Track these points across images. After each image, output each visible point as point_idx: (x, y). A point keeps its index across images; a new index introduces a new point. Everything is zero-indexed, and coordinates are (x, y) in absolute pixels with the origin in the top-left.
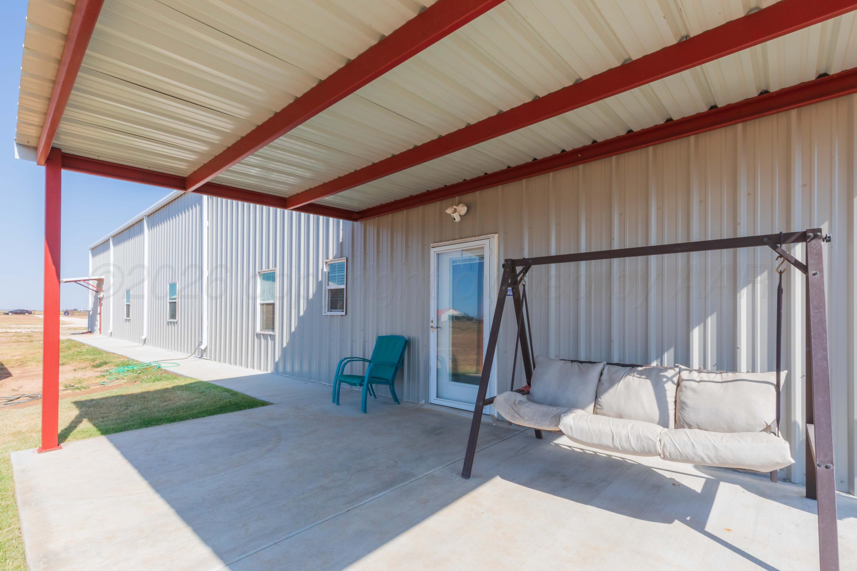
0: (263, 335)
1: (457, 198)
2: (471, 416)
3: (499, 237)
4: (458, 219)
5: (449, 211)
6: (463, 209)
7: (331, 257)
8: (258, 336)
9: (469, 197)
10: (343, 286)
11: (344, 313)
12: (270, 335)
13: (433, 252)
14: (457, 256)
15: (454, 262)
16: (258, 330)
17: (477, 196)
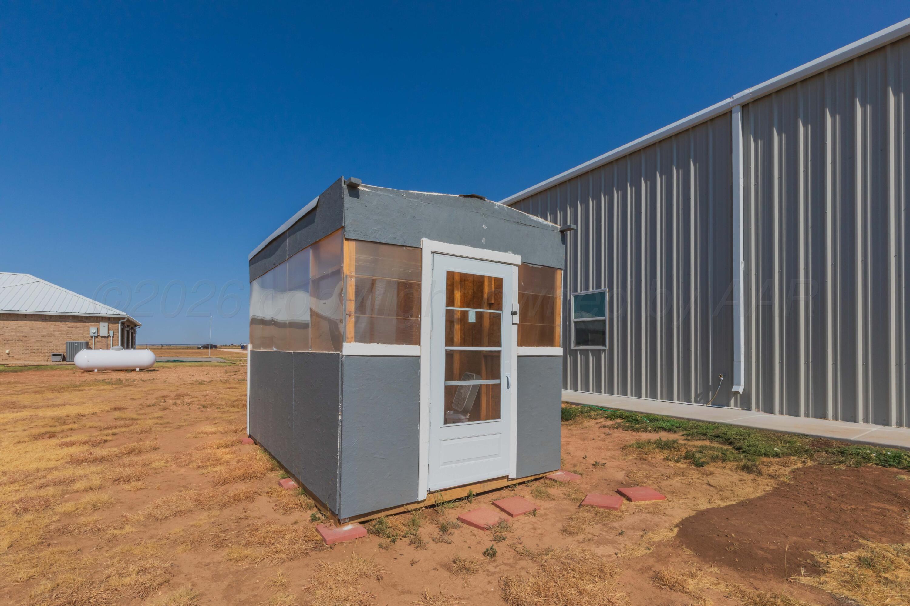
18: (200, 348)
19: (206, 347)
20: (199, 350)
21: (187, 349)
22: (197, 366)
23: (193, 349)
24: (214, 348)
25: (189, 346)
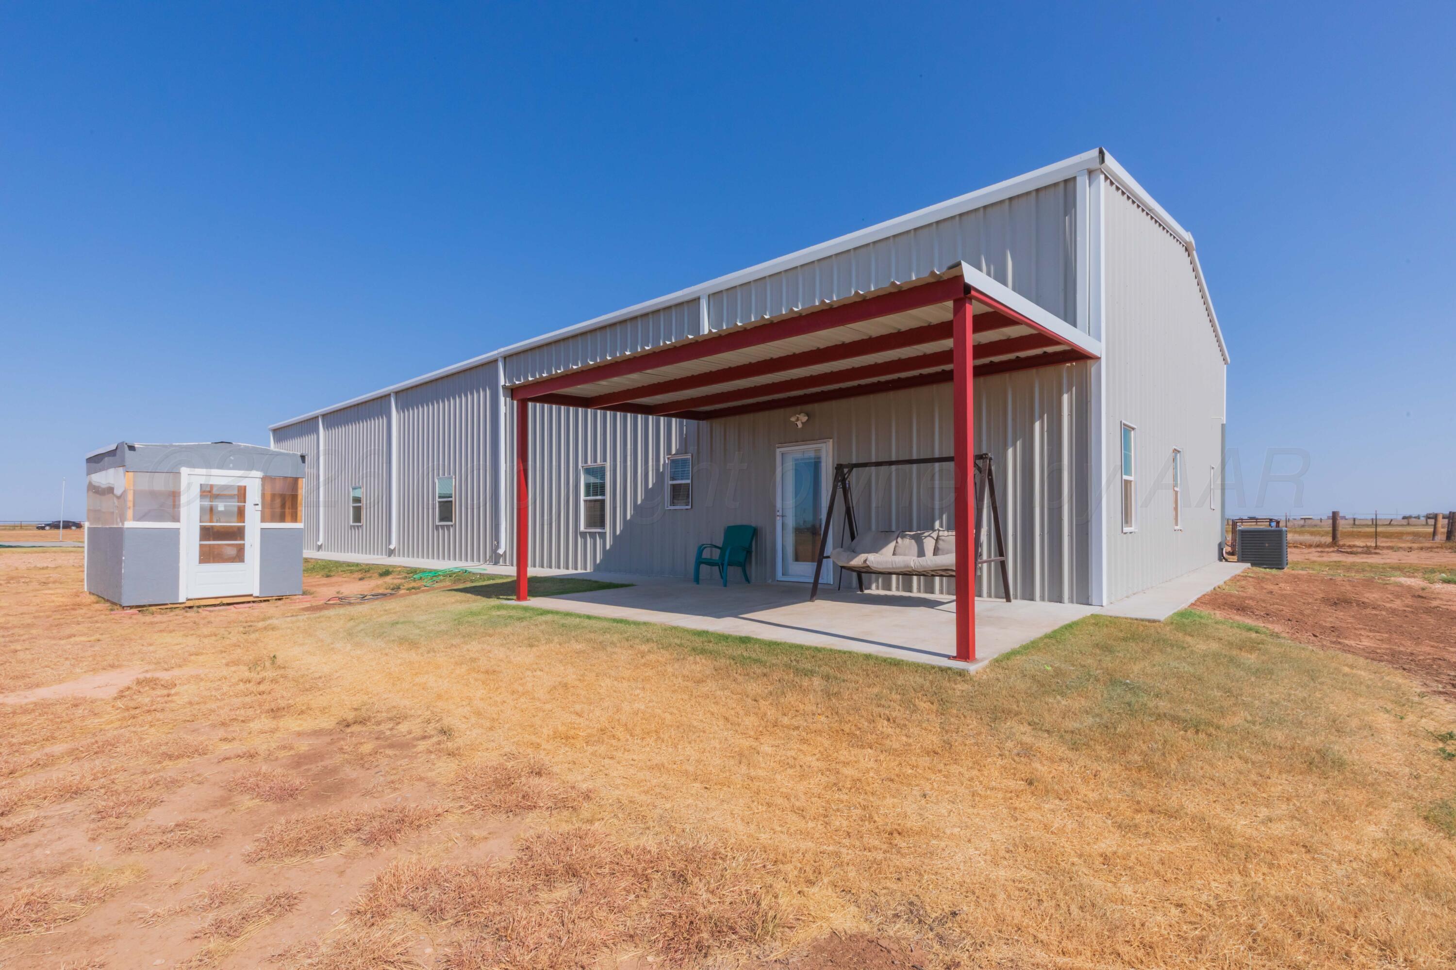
0: (590, 533)
1: (799, 408)
2: (811, 586)
3: (833, 442)
4: (800, 425)
5: (793, 419)
6: (804, 418)
7: (674, 452)
8: (583, 535)
9: (809, 407)
10: (689, 481)
11: (689, 507)
12: (599, 533)
13: (778, 451)
14: (799, 456)
15: (796, 460)
16: (582, 528)
17: (816, 407)
18: (43, 528)
19: (55, 526)
20: (41, 532)
21: (14, 529)
22: (36, 552)
23: (26, 530)
24: (73, 528)
25: (18, 524)
